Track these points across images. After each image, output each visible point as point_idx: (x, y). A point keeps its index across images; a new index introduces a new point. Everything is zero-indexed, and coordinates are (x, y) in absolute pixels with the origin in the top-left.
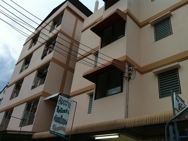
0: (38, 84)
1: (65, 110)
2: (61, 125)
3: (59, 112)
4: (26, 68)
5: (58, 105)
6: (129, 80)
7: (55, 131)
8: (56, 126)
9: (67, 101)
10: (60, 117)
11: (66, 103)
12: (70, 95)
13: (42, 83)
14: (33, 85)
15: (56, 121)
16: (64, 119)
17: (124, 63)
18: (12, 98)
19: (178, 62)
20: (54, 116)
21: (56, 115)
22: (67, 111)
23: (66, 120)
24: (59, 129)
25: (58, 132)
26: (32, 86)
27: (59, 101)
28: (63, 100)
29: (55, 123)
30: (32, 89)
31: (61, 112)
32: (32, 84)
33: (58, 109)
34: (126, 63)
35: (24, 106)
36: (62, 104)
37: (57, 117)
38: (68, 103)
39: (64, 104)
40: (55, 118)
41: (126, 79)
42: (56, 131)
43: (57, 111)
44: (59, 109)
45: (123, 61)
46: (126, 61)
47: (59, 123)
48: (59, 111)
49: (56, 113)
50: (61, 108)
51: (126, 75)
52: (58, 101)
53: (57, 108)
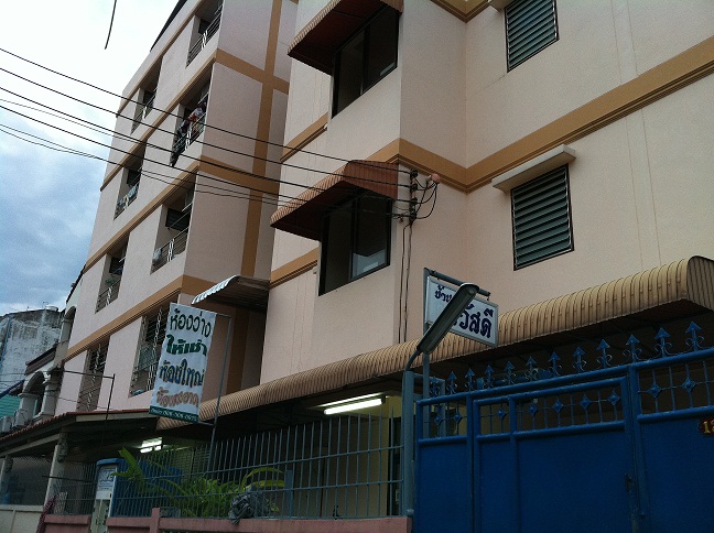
0: (170, 253)
1: (193, 345)
2: (185, 389)
3: (174, 353)
4: (133, 198)
5: (168, 331)
6: (411, 223)
7: (165, 406)
8: (167, 391)
9: (197, 318)
10: (180, 365)
11: (196, 324)
12: (272, 279)
13: (179, 249)
14: (156, 256)
15: (167, 378)
16: (191, 372)
17: (394, 167)
18: (101, 305)
19: (566, 143)
20: (161, 364)
21: (165, 362)
22: (202, 347)
23: (198, 373)
24: (177, 399)
25: (176, 408)
26: (154, 261)
27: (172, 320)
28: (183, 316)
29: (164, 385)
30: (153, 271)
31: (180, 352)
32: (151, 254)
33: (170, 344)
34: (401, 168)
35: (136, 328)
36: (181, 328)
37: (169, 366)
38: (202, 323)
39: (188, 329)
40: (163, 369)
41: (402, 220)
42: (168, 407)
43: (168, 351)
44: (176, 342)
45: (387, 163)
46: (399, 160)
47: (178, 382)
48: (173, 350)
49: (164, 356)
50: (180, 341)
51: (401, 207)
52: (169, 320)
53: (166, 341)
